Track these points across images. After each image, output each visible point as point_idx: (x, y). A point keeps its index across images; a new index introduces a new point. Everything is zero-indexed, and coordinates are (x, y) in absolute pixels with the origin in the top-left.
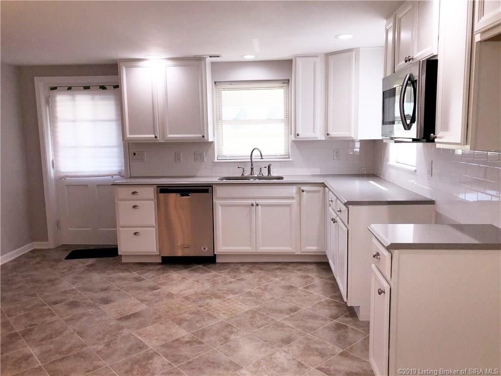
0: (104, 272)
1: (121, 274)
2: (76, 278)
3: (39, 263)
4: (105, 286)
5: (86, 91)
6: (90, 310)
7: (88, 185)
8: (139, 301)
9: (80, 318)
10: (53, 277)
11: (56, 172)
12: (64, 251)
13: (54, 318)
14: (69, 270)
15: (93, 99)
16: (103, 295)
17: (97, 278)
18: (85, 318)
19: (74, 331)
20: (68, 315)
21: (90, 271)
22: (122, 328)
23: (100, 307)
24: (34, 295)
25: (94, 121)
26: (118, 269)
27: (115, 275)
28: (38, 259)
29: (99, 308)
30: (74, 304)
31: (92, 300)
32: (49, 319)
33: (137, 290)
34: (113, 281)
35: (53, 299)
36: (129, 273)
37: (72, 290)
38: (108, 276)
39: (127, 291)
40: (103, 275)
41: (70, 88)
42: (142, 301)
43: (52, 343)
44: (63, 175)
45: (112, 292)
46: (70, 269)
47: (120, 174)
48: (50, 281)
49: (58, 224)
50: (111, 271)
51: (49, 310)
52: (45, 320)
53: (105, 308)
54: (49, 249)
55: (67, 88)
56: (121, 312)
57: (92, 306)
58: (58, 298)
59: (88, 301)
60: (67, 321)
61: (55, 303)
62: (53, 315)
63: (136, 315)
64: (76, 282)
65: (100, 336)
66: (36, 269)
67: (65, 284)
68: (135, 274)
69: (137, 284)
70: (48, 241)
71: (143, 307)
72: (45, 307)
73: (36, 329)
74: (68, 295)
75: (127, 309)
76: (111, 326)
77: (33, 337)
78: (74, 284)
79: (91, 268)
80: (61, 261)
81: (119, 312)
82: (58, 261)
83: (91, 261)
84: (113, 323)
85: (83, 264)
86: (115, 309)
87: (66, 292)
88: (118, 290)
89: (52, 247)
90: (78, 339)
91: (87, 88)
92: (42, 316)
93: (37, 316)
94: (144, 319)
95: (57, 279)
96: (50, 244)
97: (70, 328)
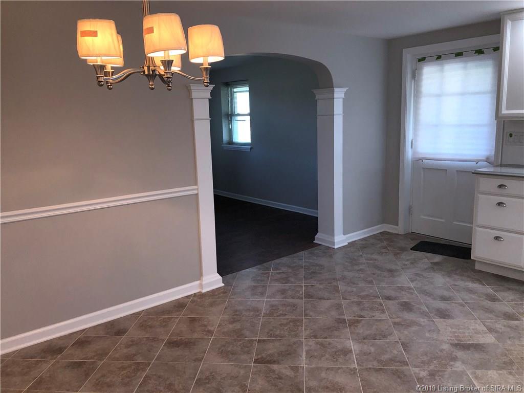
0: (449, 276)
1: (471, 285)
2: (417, 275)
3: (385, 248)
4: (446, 293)
5: (458, 59)
6: (422, 320)
7: (446, 170)
8: (485, 329)
9: (408, 326)
10: (394, 267)
11: (414, 153)
12: (412, 240)
13: (383, 316)
14: (412, 263)
15: (465, 68)
16: (442, 305)
17: (440, 281)
18: (414, 328)
19: (399, 339)
20: (398, 317)
21: (434, 271)
22: (455, 359)
23: (434, 320)
24: (371, 282)
25: (463, 94)
26: (469, 277)
27: (462, 284)
28: (385, 243)
29: (432, 321)
30: (407, 307)
31: (427, 307)
32: (378, 315)
33: (486, 312)
34: (458, 291)
35: (388, 293)
36: (481, 286)
37: (410, 288)
38: (453, 283)
39: (473, 309)
40: (448, 279)
41: (439, 58)
42: (491, 330)
43: (373, 345)
44: (421, 156)
45: (453, 304)
46: (414, 262)
47: (487, 160)
48: (390, 271)
49: (410, 210)
50: (458, 277)
51: (381, 304)
52: (374, 314)
53: (440, 323)
54: (398, 234)
55: (436, 57)
56: (458, 336)
57: (426, 315)
58: (392, 293)
59: (422, 307)
60: (395, 324)
61: (388, 298)
62: (383, 311)
63: (478, 347)
64: (416, 280)
65: (425, 358)
66: (381, 254)
67: (404, 279)
68: (489, 290)
69: (488, 303)
70: (398, 225)
71: (489, 339)
72: (378, 300)
73: (363, 322)
74: (403, 293)
75: (467, 334)
76: (442, 351)
77: (358, 331)
78: (412, 281)
79: (435, 266)
80: (406, 250)
81: (456, 334)
82: (403, 249)
83: (438, 258)
84: (446, 347)
85: (428, 260)
86: (452, 328)
87: (401, 289)
88: (462, 305)
89: (402, 232)
90: (401, 351)
91: (459, 55)
92: (372, 309)
93: (368, 307)
94: (487, 357)
95: (396, 271)
96: (399, 229)
97: (396, 335)
